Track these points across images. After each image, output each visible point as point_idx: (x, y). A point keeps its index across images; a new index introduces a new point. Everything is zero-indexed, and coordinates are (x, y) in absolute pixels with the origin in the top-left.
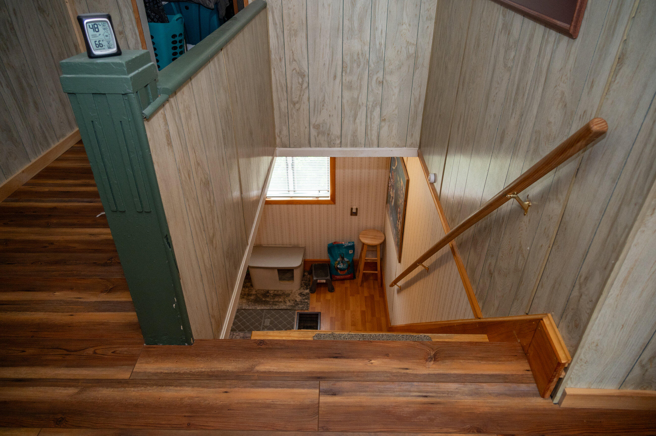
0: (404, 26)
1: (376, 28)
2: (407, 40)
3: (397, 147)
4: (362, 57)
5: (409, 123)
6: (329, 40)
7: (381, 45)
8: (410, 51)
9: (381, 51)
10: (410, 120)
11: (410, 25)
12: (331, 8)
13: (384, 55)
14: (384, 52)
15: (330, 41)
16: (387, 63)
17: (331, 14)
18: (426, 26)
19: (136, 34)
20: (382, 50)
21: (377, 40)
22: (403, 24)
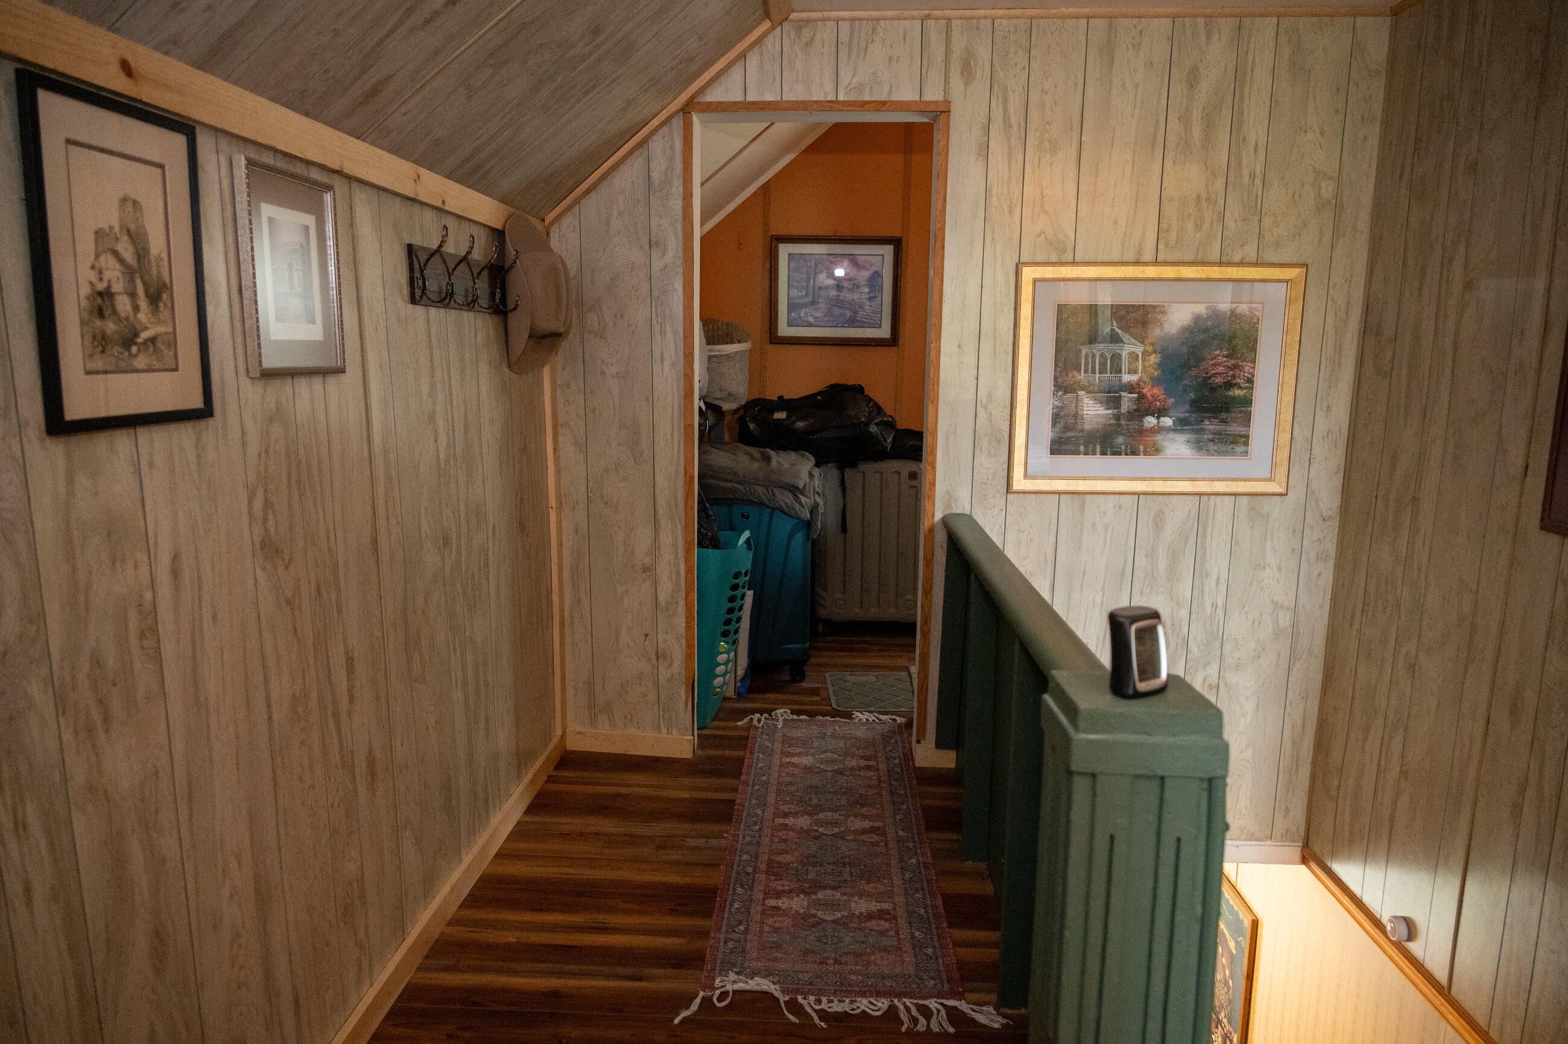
0: (1268, 571)
1: (1207, 574)
2: (1275, 600)
3: (1250, 840)
4: (1173, 632)
5: (1279, 782)
6: (1101, 594)
7: (1216, 607)
8: (1281, 621)
9: (1216, 621)
10: (1281, 773)
11: (1280, 569)
12: (1109, 533)
13: (1221, 629)
14: (1221, 622)
15: (1103, 596)
16: (1228, 647)
17: (1108, 543)
18: (1316, 572)
19: (678, 573)
20: (1217, 619)
21: (1206, 597)
22: (1265, 568)
